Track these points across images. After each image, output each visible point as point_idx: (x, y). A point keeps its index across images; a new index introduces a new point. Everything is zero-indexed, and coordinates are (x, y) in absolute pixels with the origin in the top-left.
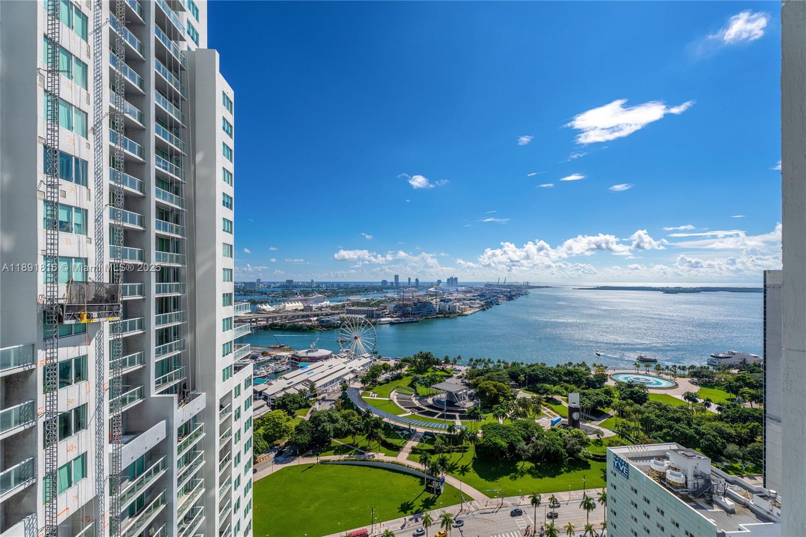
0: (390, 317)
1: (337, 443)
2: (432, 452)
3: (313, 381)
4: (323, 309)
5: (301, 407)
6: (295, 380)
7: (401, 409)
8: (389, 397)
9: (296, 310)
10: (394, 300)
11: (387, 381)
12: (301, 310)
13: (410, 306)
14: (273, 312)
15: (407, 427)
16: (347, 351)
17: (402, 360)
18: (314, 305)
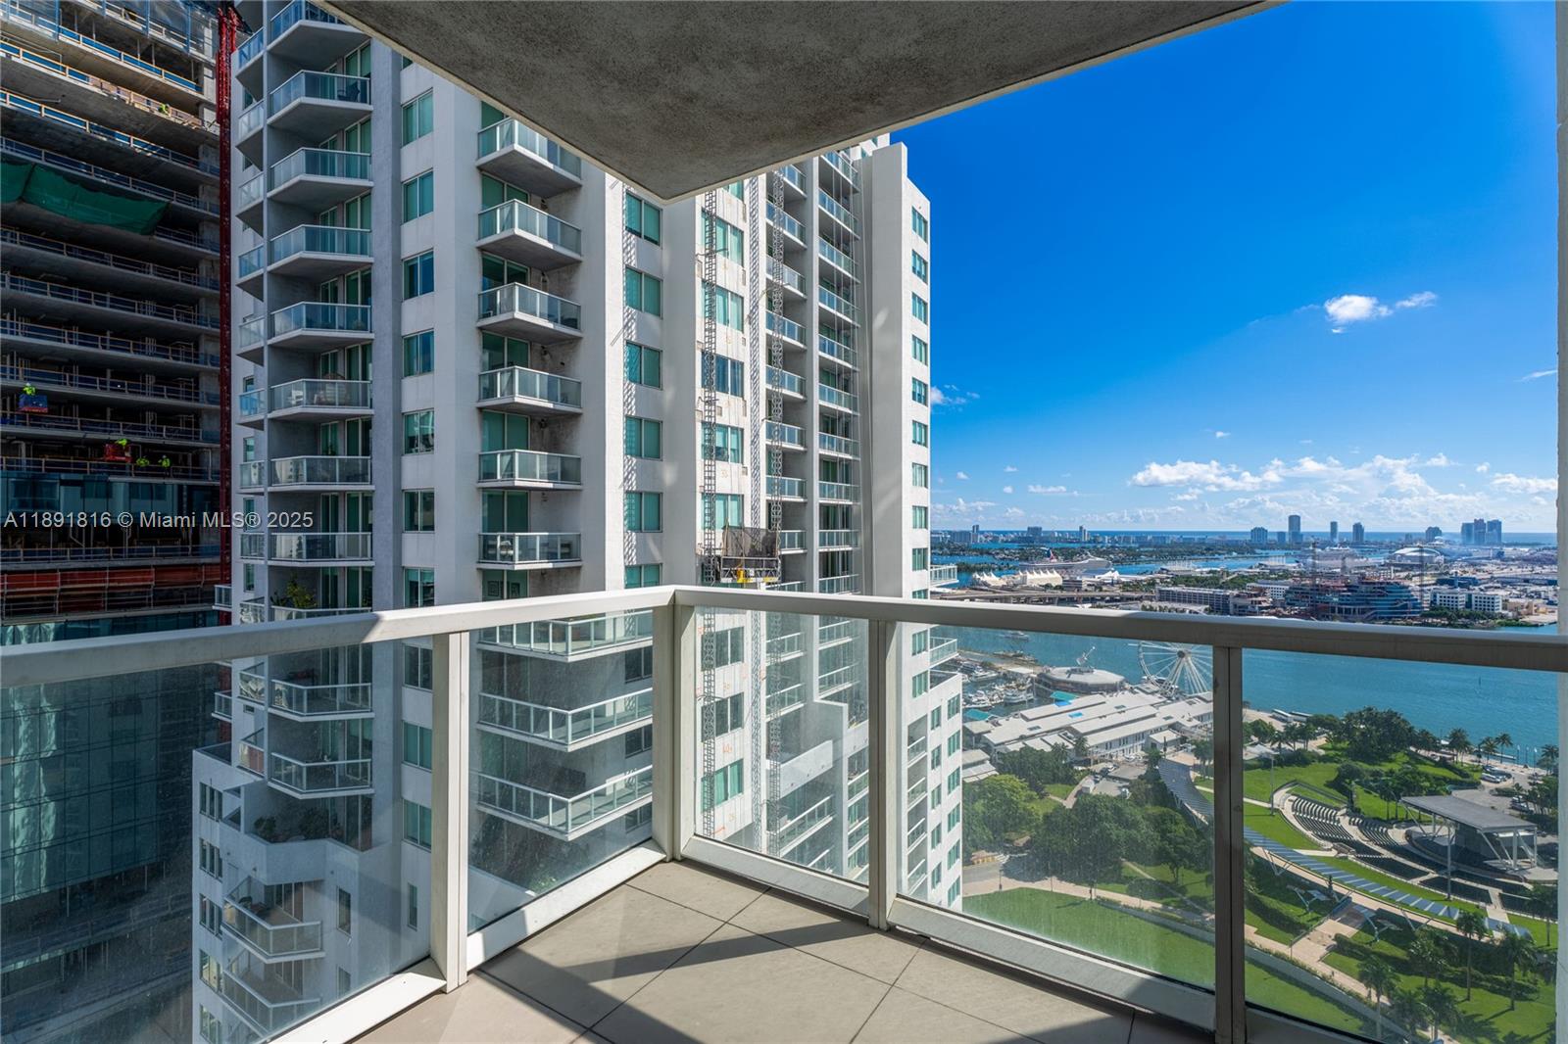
0: (1274, 614)
1: (1134, 871)
2: (1404, 967)
3: (1082, 731)
4: (1104, 588)
5: (1055, 780)
6: (1046, 725)
7: (1304, 835)
8: (1271, 801)
9: (1047, 586)
10: (1286, 574)
11: (1264, 763)
12: (1057, 588)
13: (1335, 591)
14: (1003, 588)
15: (1324, 883)
16: (1160, 682)
17: (1309, 720)
18: (1084, 579)
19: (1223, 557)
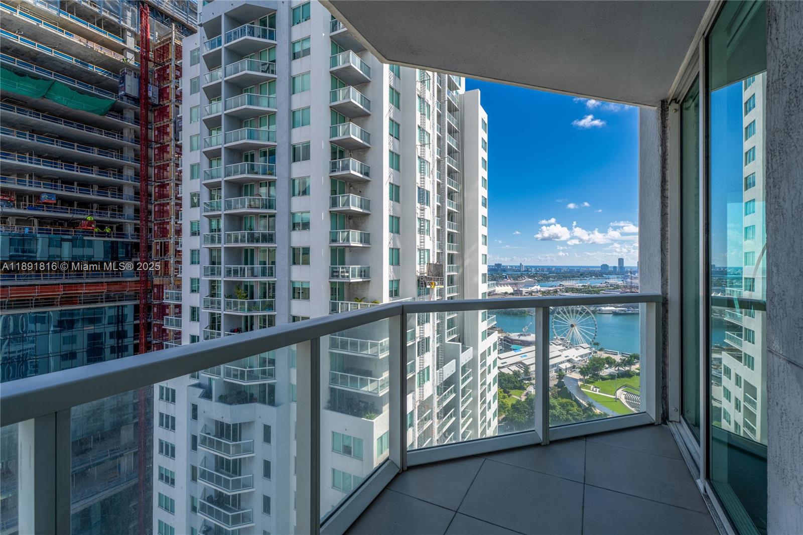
0: (614, 306)
3: (528, 364)
4: (533, 294)
5: (515, 388)
6: (509, 361)
8: (615, 394)
9: (506, 293)
10: (618, 287)
11: (612, 377)
12: (510, 294)
16: (562, 339)
17: (631, 356)
18: (523, 289)
19: (588, 279)
